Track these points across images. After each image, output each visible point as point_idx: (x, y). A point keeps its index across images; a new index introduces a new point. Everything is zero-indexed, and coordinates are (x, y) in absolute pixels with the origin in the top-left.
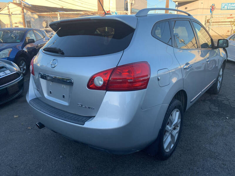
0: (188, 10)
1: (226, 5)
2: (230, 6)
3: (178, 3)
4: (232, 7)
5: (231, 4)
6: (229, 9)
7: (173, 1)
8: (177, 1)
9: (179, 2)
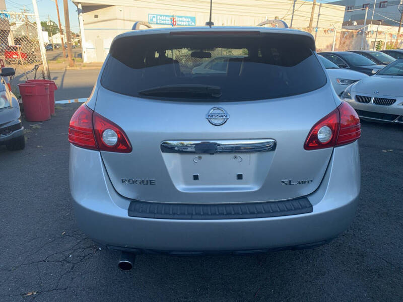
0: (100, 20)
1: (154, 17)
2: (159, 19)
3: (82, 7)
4: (162, 20)
5: (161, 16)
6: (159, 24)
7: (73, 2)
8: (80, 3)
9: (83, 5)
